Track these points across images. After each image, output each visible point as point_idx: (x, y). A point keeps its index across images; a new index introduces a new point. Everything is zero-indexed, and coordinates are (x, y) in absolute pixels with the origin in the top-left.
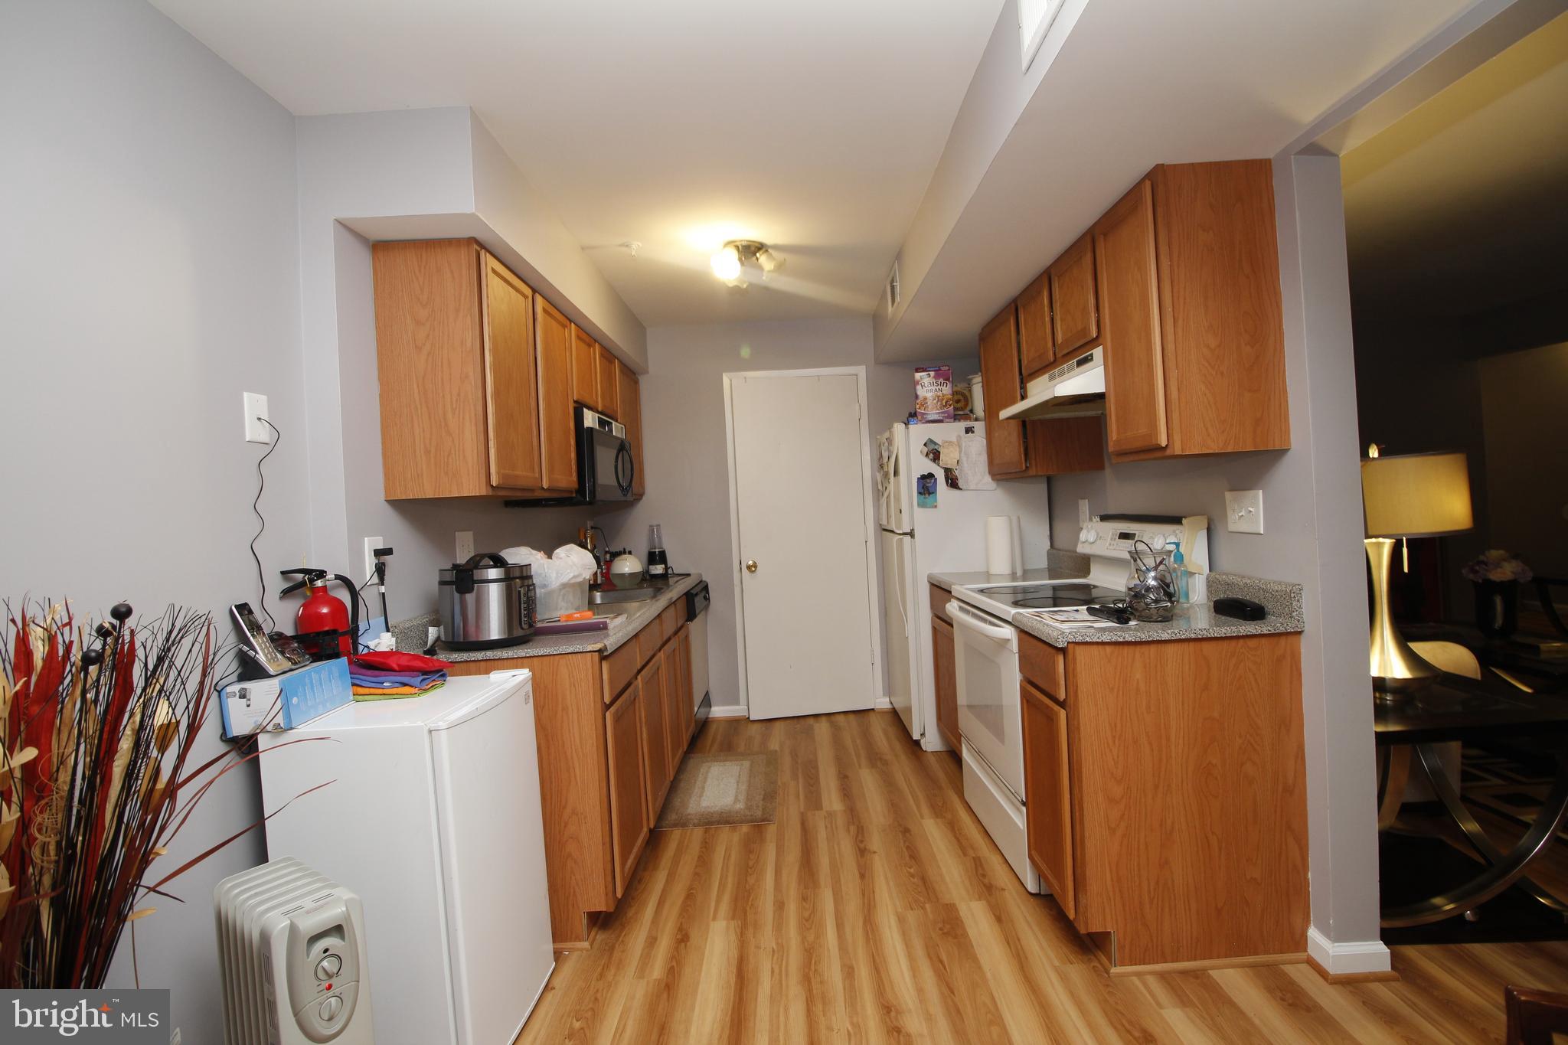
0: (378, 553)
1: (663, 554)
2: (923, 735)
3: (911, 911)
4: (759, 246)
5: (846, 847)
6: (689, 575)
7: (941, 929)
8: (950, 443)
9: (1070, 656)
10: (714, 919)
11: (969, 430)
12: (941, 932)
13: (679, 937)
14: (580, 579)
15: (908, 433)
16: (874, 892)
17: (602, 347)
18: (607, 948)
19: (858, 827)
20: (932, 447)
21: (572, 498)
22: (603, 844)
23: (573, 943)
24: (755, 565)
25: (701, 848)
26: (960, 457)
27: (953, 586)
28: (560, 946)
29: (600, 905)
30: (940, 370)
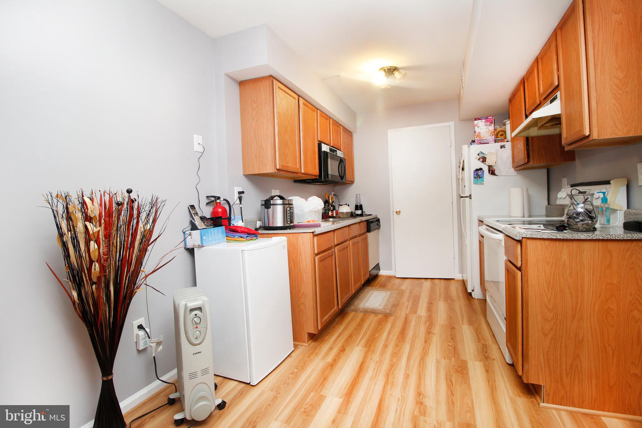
0: (240, 193)
1: (361, 206)
2: (473, 290)
3: (444, 360)
4: (395, 68)
5: (422, 330)
6: (372, 215)
7: (456, 369)
8: (492, 153)
9: (524, 245)
10: (357, 346)
11: (502, 147)
12: (455, 370)
13: (341, 349)
14: (317, 209)
15: (470, 149)
16: (429, 349)
17: (333, 120)
18: (314, 347)
19: (430, 323)
20: (482, 155)
21: (317, 179)
22: (313, 307)
23: (302, 343)
24: (399, 212)
25: (361, 320)
26: (497, 159)
27: (484, 219)
28: (296, 343)
29: (312, 331)
30: (488, 118)
